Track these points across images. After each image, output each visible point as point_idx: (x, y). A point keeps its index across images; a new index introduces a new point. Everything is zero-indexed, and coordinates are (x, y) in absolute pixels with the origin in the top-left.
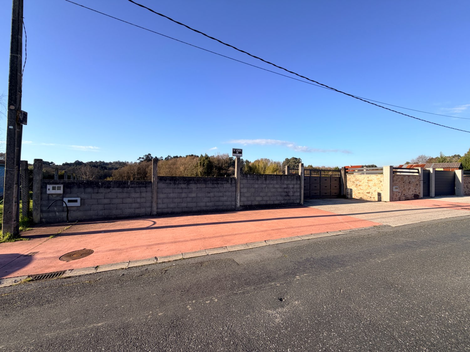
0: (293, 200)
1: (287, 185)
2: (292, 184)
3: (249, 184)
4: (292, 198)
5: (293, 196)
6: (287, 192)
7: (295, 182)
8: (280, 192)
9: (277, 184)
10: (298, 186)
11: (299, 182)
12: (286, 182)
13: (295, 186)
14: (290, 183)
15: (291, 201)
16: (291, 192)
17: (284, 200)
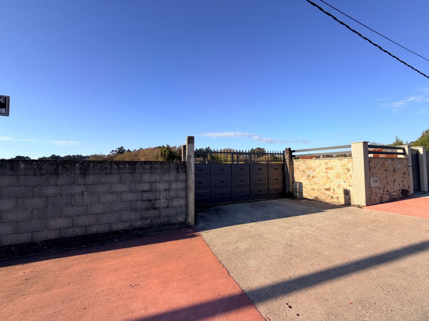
0: (168, 216)
1: (151, 183)
2: (164, 182)
3: (26, 186)
4: (164, 212)
5: (168, 207)
6: (150, 201)
7: (172, 176)
8: (131, 201)
9: (121, 182)
10: (181, 185)
11: (182, 177)
12: (147, 177)
13: (174, 186)
14: (159, 180)
15: (163, 220)
16: (162, 200)
17: (142, 218)
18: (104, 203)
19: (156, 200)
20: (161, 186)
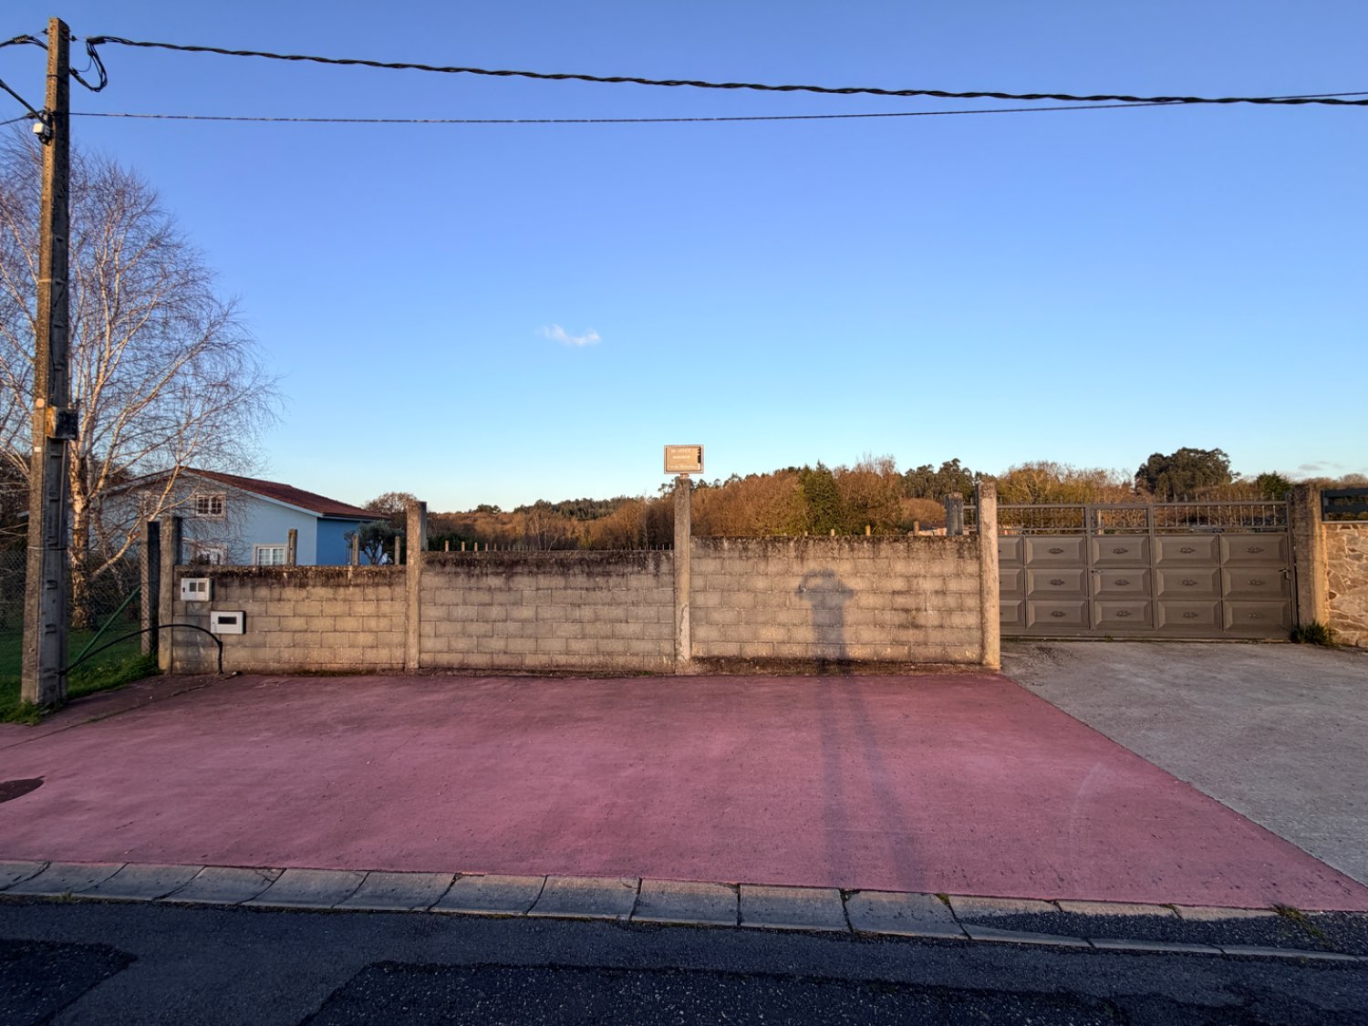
2: (934, 576)
3: (731, 574)
4: (935, 636)
5: (941, 626)
6: (907, 611)
7: (949, 565)
8: (874, 609)
9: (856, 573)
10: (969, 585)
11: (972, 567)
13: (953, 585)
18: (831, 609)
19: (918, 610)
20: (928, 585)
